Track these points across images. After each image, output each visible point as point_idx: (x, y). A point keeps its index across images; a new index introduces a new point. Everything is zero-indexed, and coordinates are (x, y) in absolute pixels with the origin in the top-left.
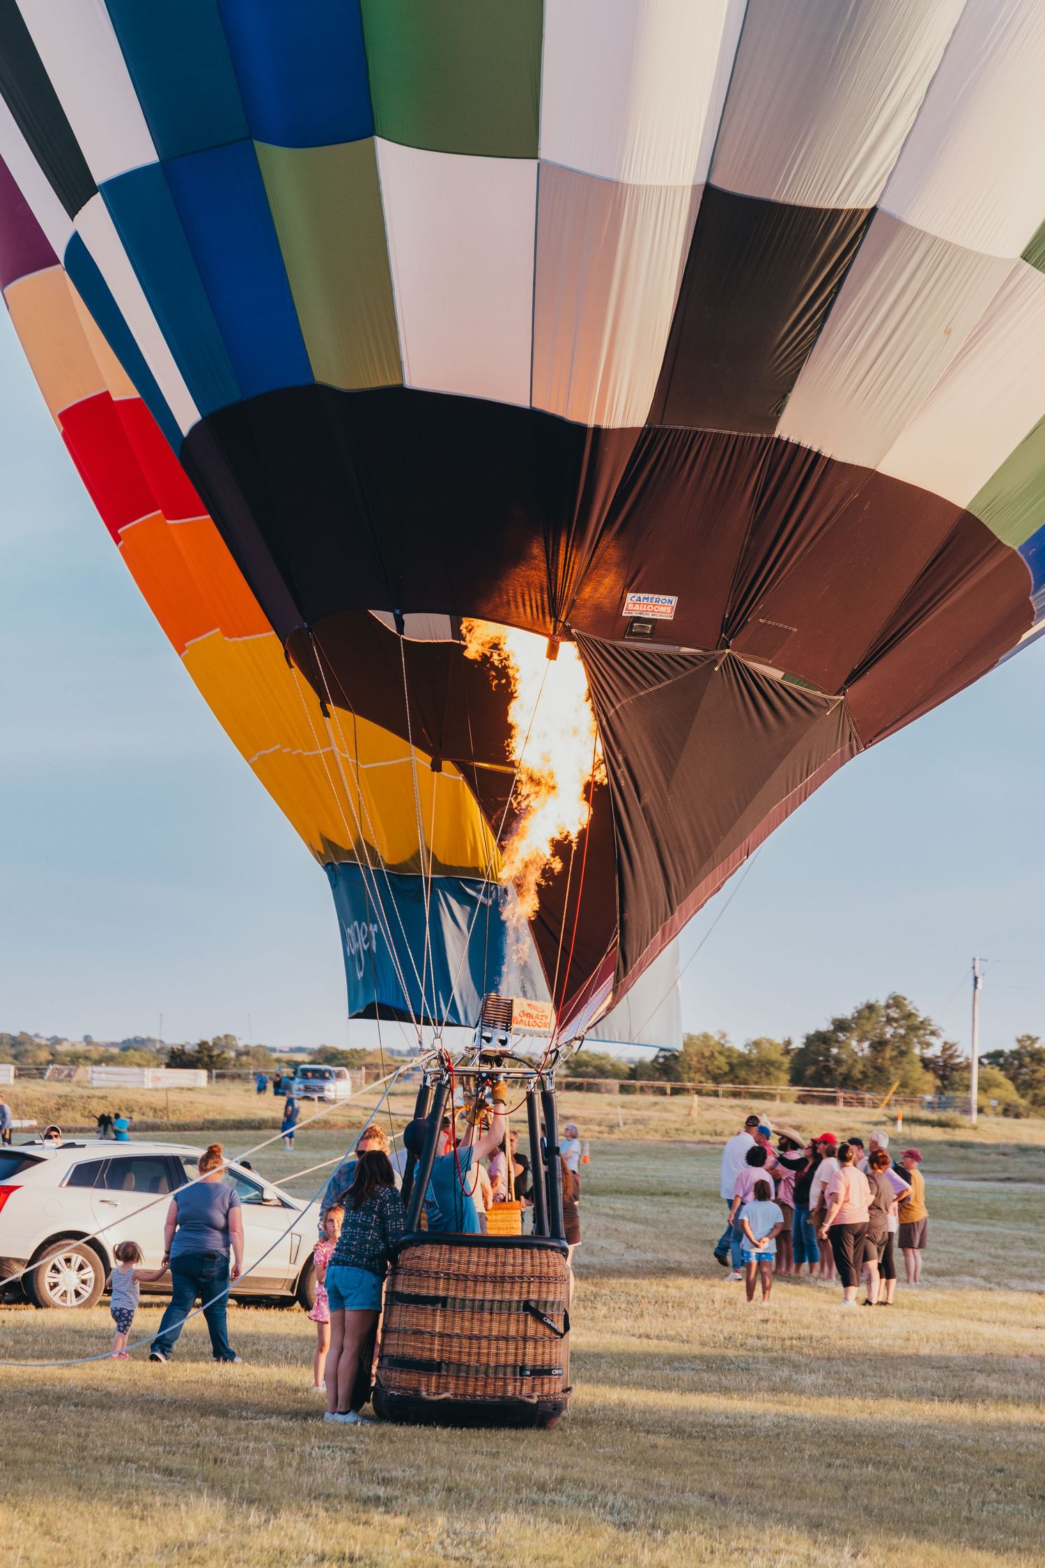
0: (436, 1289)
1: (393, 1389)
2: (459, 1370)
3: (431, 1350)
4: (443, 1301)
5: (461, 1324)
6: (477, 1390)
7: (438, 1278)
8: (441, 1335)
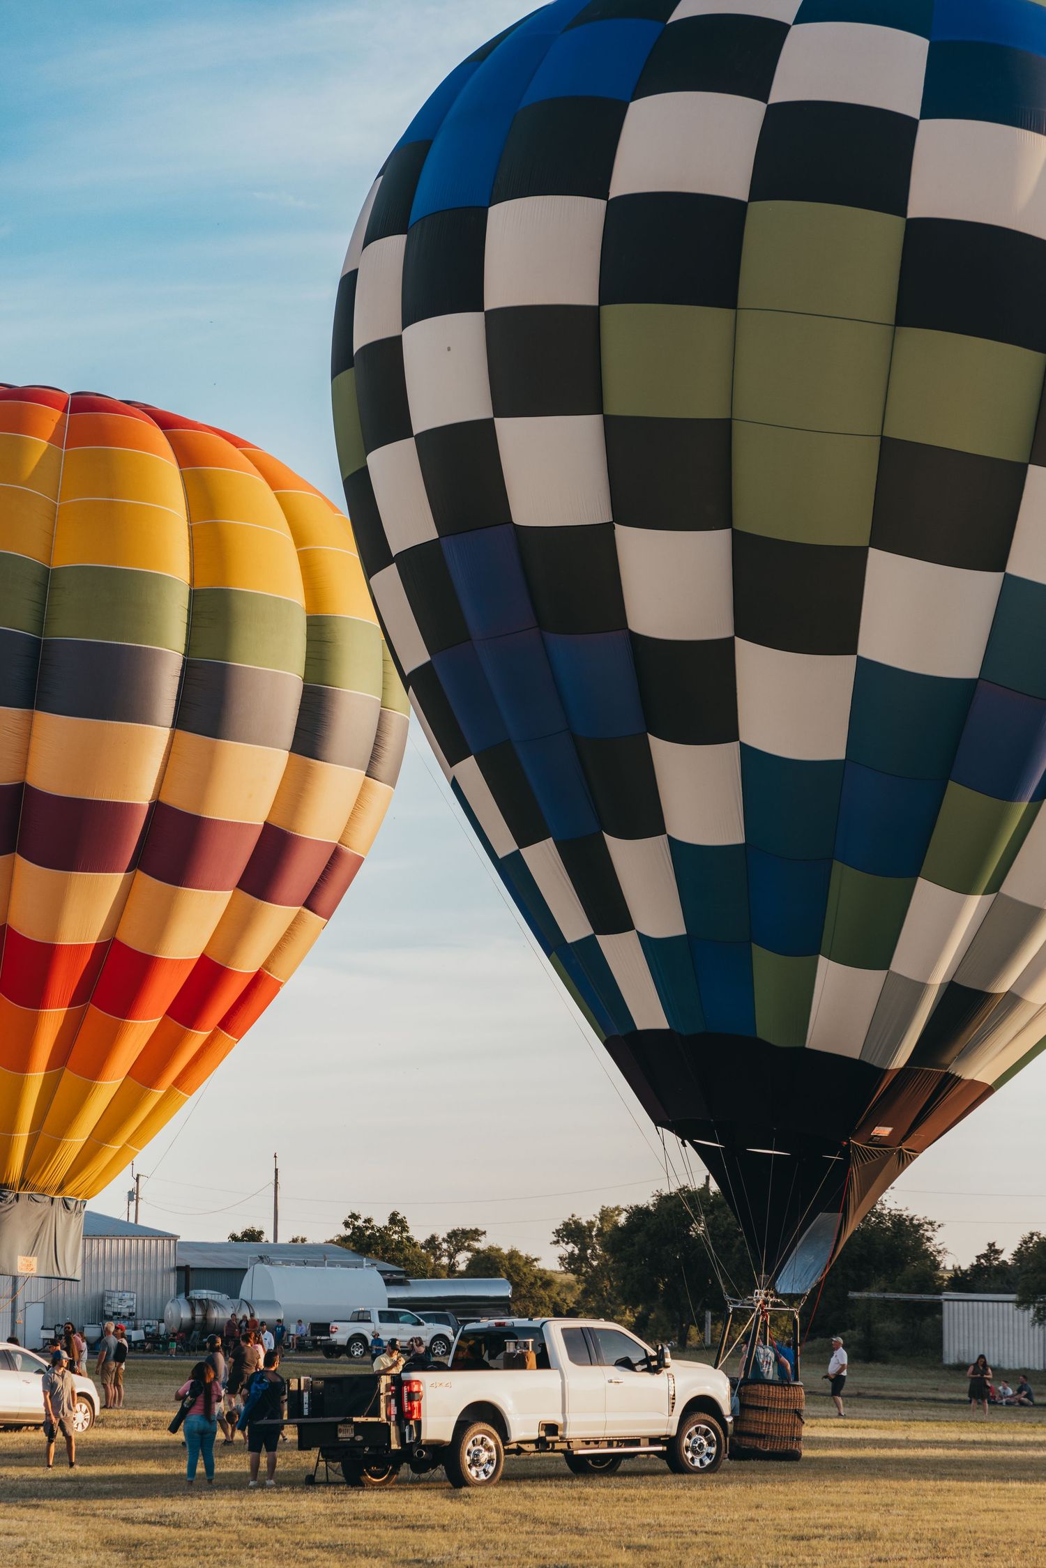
0: (764, 1403)
1: (744, 1445)
2: (771, 1439)
3: (761, 1430)
4: (767, 1409)
5: (774, 1419)
6: (779, 1447)
7: (764, 1399)
8: (766, 1423)
